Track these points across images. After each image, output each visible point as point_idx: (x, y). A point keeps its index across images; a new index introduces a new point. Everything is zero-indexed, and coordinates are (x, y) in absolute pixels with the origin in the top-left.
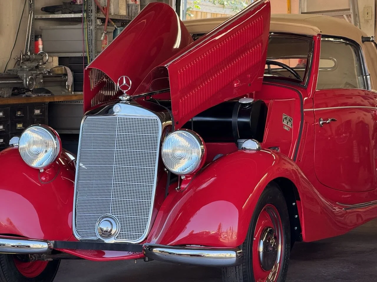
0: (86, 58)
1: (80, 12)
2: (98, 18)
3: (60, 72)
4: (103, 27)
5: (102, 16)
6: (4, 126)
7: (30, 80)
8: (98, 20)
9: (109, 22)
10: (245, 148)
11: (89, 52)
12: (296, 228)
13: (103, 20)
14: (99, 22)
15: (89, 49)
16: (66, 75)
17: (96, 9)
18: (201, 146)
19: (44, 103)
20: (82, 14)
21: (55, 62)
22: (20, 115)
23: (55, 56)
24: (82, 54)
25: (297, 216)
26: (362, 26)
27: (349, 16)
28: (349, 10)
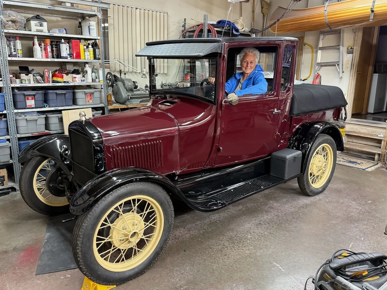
26: (344, 70)
27: (338, 65)
28: (339, 62)
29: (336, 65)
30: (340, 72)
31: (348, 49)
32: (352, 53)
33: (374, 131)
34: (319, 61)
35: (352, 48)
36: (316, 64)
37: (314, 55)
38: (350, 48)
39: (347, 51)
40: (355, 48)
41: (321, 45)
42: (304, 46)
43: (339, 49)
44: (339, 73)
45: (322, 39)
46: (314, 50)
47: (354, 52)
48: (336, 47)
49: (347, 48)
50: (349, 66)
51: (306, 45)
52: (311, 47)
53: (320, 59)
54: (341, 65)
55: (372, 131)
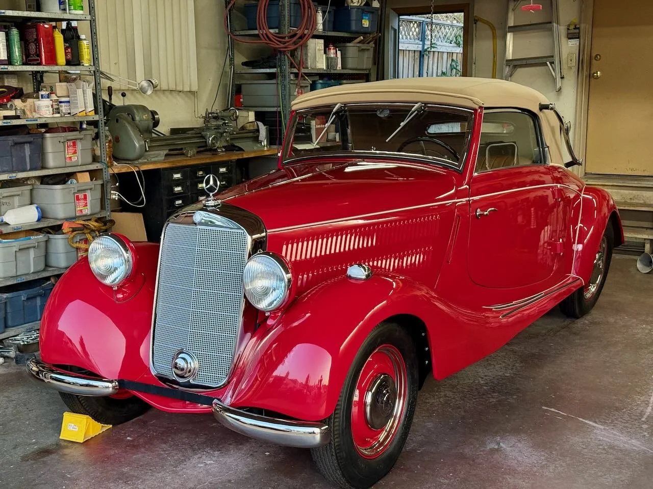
0: (280, 112)
1: (274, 67)
2: (292, 73)
3: (252, 128)
4: (297, 81)
5: (295, 71)
6: (182, 188)
7: (213, 139)
8: (291, 75)
9: (302, 76)
10: (350, 276)
11: (283, 107)
12: (427, 362)
13: (296, 75)
14: (292, 77)
15: (283, 104)
16: (258, 130)
17: (290, 64)
18: (287, 275)
19: (231, 161)
20: (276, 69)
21: (251, 116)
22: (202, 174)
23: (251, 111)
24: (276, 108)
25: (427, 349)
26: (565, 73)
27: (552, 63)
28: (553, 57)
29: (548, 63)
30: (556, 79)
31: (568, 29)
32: (578, 38)
33: (634, 197)
34: (510, 55)
35: (578, 26)
36: (505, 62)
37: (499, 42)
38: (572, 27)
39: (568, 33)
40: (582, 26)
41: (511, 23)
42: (474, 25)
43: (551, 30)
44: (554, 79)
45: (513, 10)
46: (498, 32)
47: (581, 34)
48: (545, 25)
49: (566, 27)
50: (574, 63)
51: (478, 23)
52: (490, 26)
53: (511, 51)
54: (557, 62)
55: (631, 197)
